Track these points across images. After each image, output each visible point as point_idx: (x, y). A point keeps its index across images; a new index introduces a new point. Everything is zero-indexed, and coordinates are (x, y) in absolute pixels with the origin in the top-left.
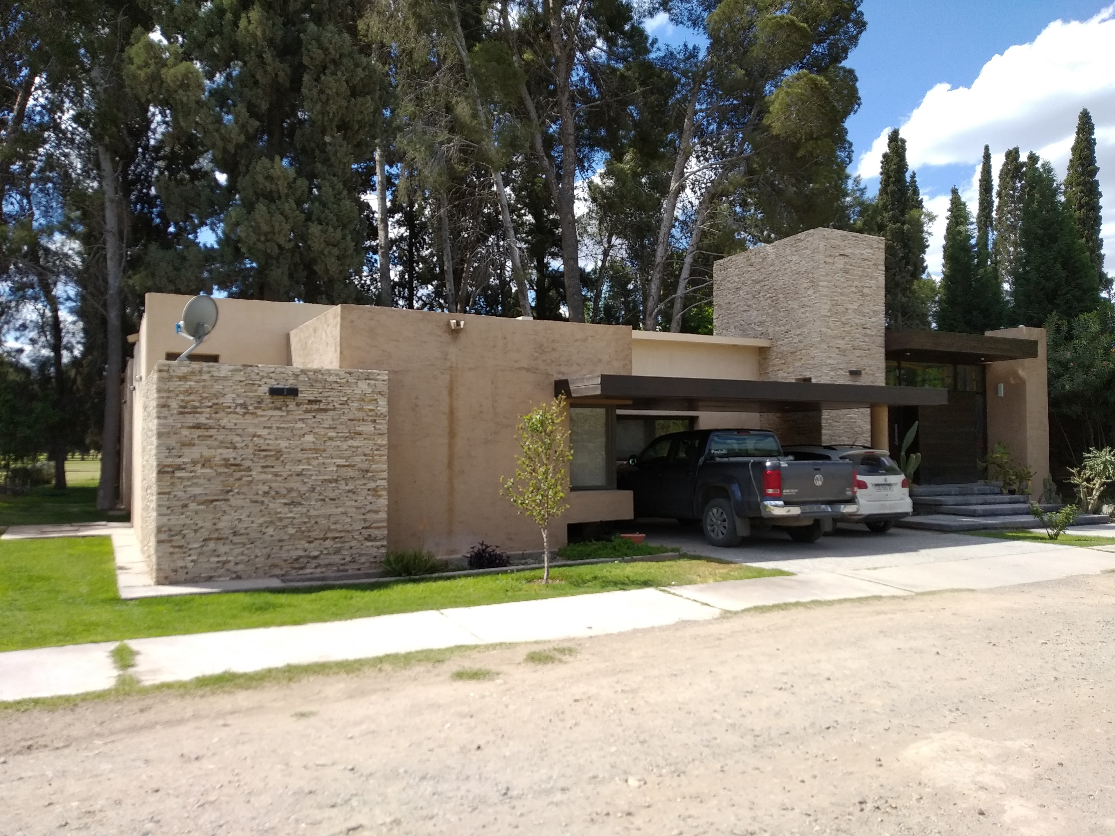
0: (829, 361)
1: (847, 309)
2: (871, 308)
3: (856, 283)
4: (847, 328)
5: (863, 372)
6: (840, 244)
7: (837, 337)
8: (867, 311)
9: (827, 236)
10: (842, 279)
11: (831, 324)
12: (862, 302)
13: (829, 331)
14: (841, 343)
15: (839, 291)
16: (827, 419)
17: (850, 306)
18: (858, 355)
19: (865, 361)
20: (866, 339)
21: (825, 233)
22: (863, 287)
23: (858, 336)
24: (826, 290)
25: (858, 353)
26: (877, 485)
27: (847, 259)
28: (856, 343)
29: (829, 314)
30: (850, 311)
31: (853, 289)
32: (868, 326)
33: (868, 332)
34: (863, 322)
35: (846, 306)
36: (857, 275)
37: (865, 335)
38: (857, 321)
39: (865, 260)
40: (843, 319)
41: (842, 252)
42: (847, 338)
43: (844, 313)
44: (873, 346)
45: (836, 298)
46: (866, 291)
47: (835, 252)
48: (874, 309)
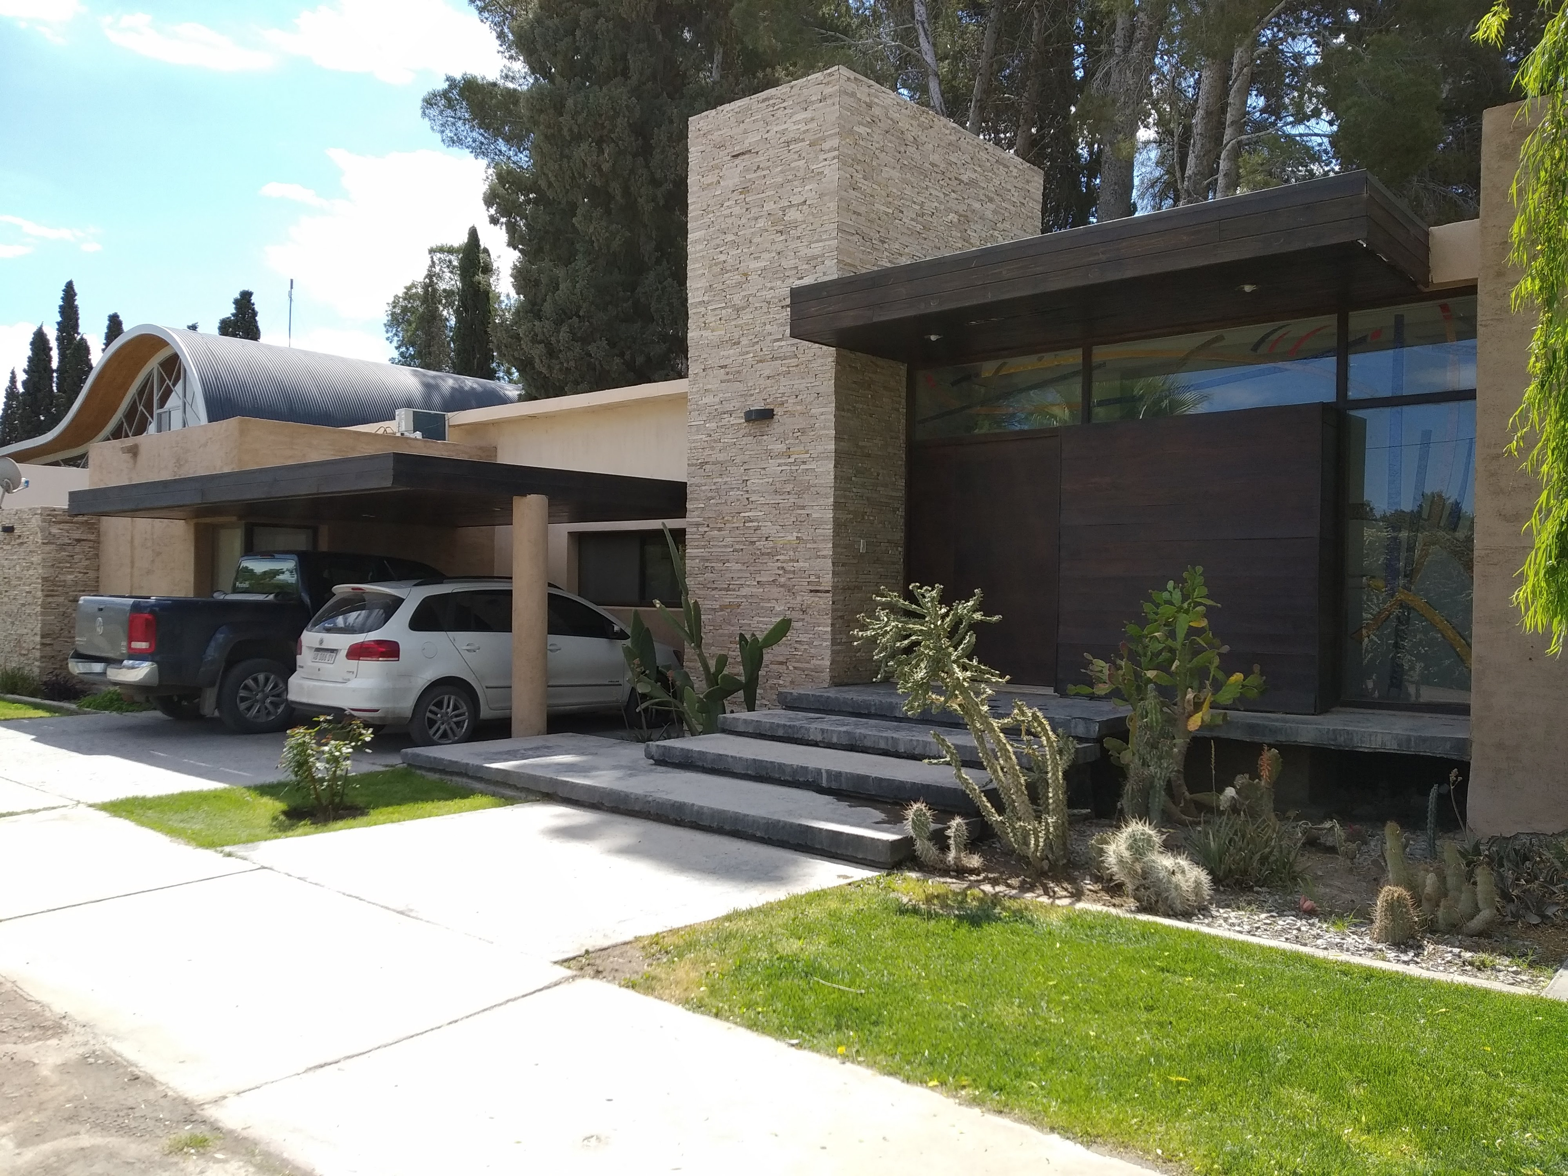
1: (746, 275)
4: (746, 317)
5: (778, 411)
6: (732, 132)
7: (721, 343)
8: (792, 263)
12: (779, 247)
14: (732, 356)
17: (754, 265)
18: (767, 373)
19: (784, 386)
23: (768, 327)
24: (699, 247)
25: (767, 369)
28: (765, 347)
30: (753, 277)
35: (743, 267)
36: (772, 186)
39: (789, 142)
40: (736, 299)
41: (737, 149)
42: (745, 341)
44: (805, 343)
47: (722, 156)
48: (809, 252)
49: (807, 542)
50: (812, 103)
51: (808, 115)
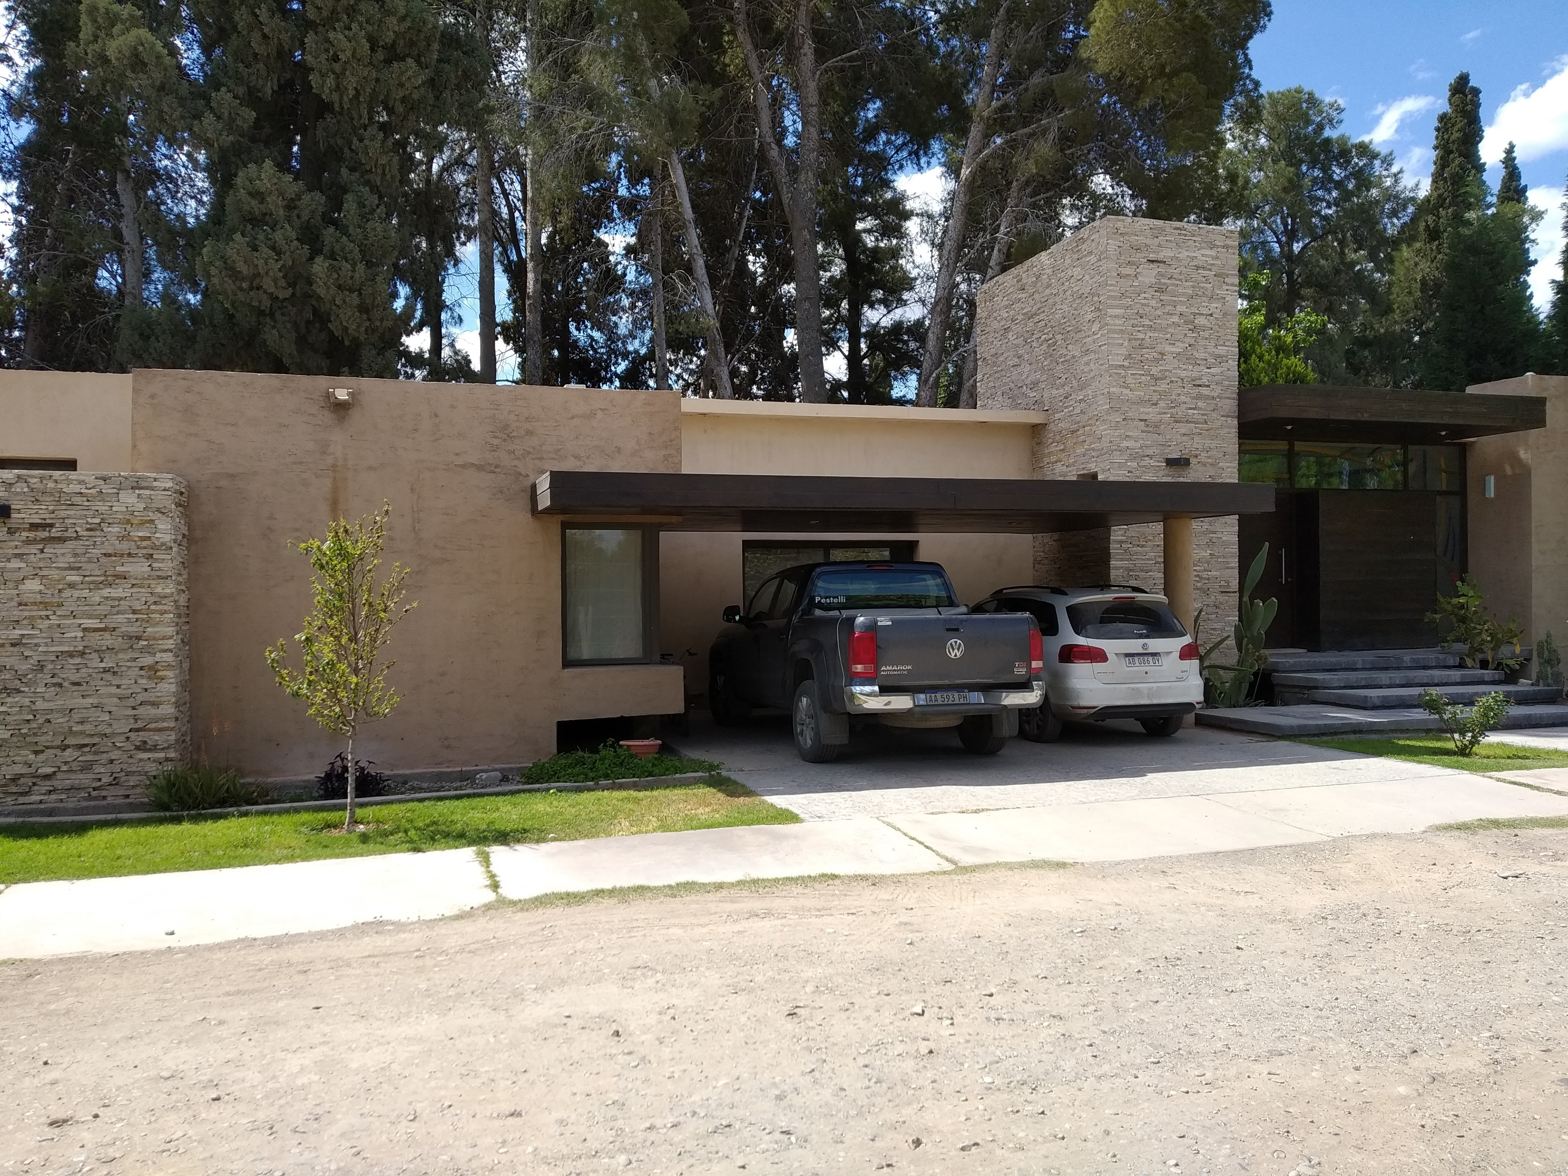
0: (1125, 444)
1: (1162, 354)
2: (1211, 349)
3: (1180, 309)
4: (1163, 386)
5: (1193, 461)
6: (1148, 242)
7: (1141, 402)
8: (1202, 356)
9: (1122, 230)
10: (1153, 303)
11: (1130, 380)
12: (1192, 342)
13: (1128, 391)
14: (1151, 413)
15: (1147, 322)
16: (1121, 542)
17: (1169, 348)
18: (1183, 431)
19: (1198, 443)
20: (1200, 404)
21: (1119, 224)
22: (1195, 314)
23: (1183, 398)
24: (1118, 322)
25: (1183, 428)
26: (1127, 655)
27: (1162, 268)
28: (1180, 412)
29: (1126, 363)
30: (1169, 357)
31: (1175, 319)
32: (1205, 381)
33: (1205, 391)
34: (1195, 374)
35: (1159, 348)
36: (1183, 294)
37: (1199, 397)
38: (1184, 374)
39: (1198, 268)
40: (1154, 371)
41: (1152, 256)
42: (1162, 404)
43: (1157, 360)
44: (1214, 415)
45: (1141, 336)
46: (1201, 321)
47: (1139, 257)
48: (1217, 351)
49: (1219, 557)
50: (1218, 247)
51: (1212, 253)
